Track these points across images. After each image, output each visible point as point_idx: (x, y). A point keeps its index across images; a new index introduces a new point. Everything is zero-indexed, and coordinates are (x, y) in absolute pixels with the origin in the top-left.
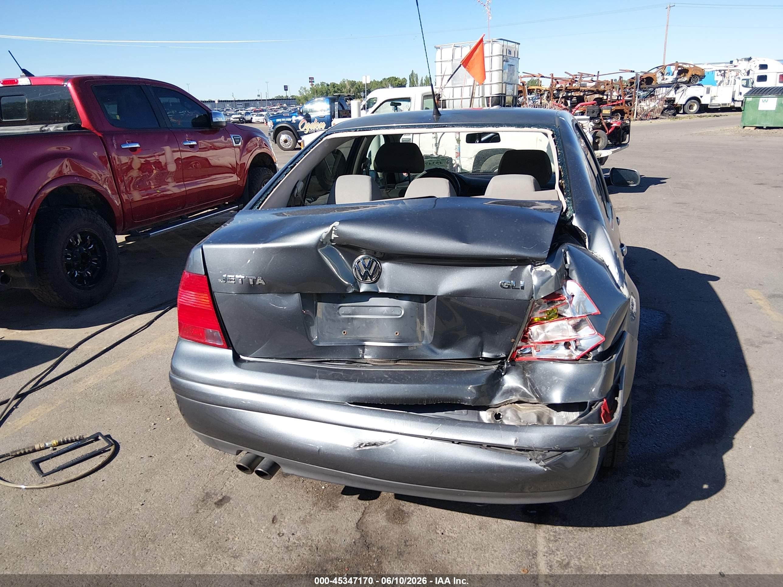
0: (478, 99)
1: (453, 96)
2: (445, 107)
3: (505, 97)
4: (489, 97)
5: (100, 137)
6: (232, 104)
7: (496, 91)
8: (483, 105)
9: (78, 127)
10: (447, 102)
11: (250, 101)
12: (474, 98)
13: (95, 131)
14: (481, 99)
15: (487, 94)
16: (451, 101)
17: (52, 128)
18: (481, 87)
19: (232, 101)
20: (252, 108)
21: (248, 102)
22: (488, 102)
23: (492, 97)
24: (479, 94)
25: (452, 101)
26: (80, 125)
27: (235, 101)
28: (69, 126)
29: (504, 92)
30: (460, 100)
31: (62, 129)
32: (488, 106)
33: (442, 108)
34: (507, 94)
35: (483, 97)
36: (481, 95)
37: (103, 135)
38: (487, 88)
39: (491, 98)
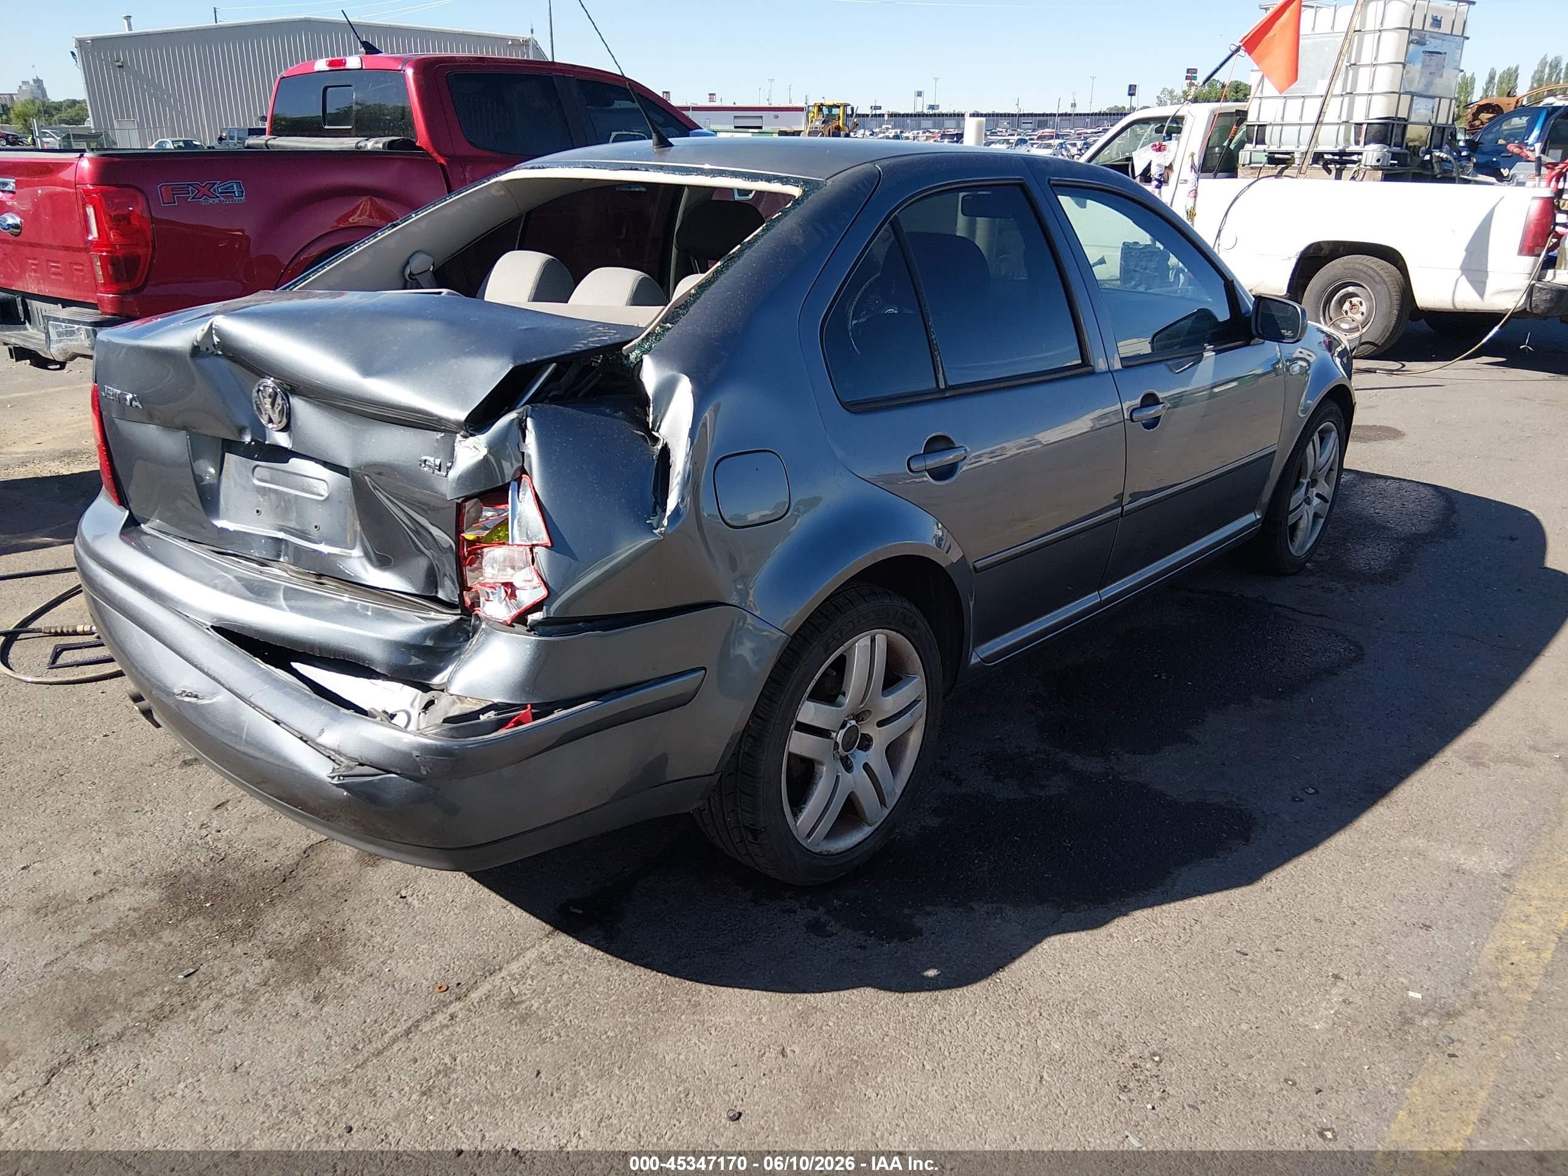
0: (1336, 127)
1: (1283, 118)
2: (1263, 142)
3: (1405, 127)
4: (1361, 124)
5: (441, 165)
6: (1013, 120)
7: (1380, 109)
8: (1347, 140)
9: (409, 145)
10: (1268, 129)
11: (1047, 115)
12: (1322, 123)
13: (435, 155)
14: (1343, 127)
15: (1359, 117)
16: (1277, 129)
17: (370, 144)
18: (1347, 99)
19: (1013, 115)
20: (1050, 130)
21: (1045, 118)
22: (1358, 134)
23: (1368, 124)
24: (1340, 117)
25: (1280, 128)
26: (414, 143)
27: (1020, 115)
28: (391, 143)
29: (1403, 114)
30: (1298, 127)
31: (381, 146)
32: (1357, 143)
33: (1257, 143)
34: (1412, 119)
35: (1348, 122)
36: (1344, 118)
37: (447, 161)
38: (1360, 103)
39: (1365, 127)
